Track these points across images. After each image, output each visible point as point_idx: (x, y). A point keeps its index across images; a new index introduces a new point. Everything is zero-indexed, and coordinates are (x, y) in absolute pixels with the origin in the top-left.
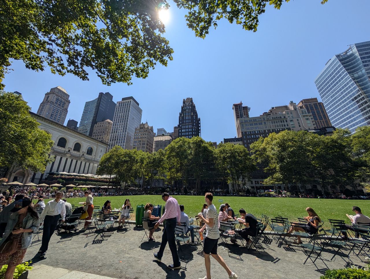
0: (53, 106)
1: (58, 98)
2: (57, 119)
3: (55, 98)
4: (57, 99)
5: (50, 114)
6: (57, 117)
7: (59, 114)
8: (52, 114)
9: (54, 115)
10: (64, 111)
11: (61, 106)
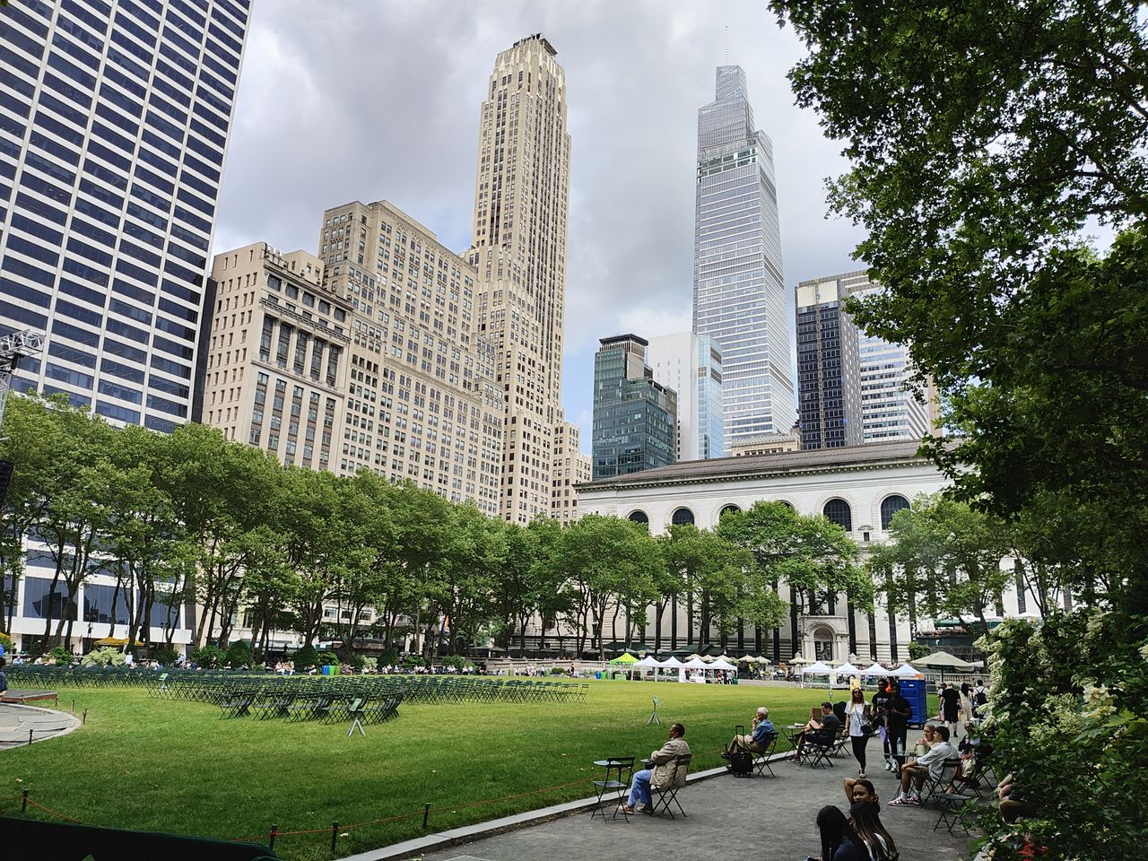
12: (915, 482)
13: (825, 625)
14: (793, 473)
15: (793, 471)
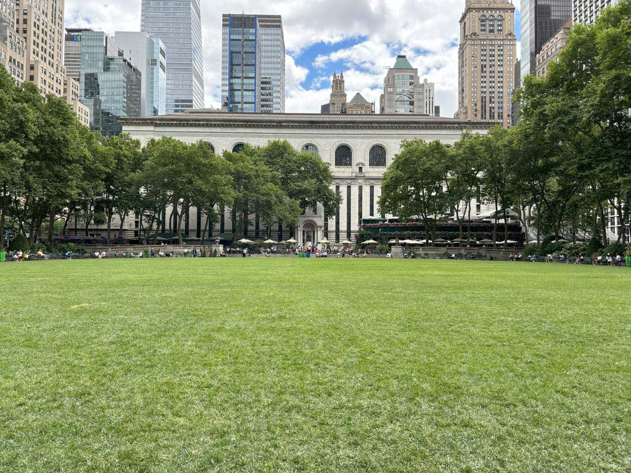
0: (479, 42)
1: (485, 16)
2: (496, 72)
3: (477, 19)
4: (483, 21)
5: (479, 68)
6: (496, 66)
7: (496, 58)
8: (482, 65)
9: (488, 66)
10: (506, 42)
11: (496, 32)
12: (356, 138)
13: (311, 221)
14: (284, 126)
15: (284, 124)
